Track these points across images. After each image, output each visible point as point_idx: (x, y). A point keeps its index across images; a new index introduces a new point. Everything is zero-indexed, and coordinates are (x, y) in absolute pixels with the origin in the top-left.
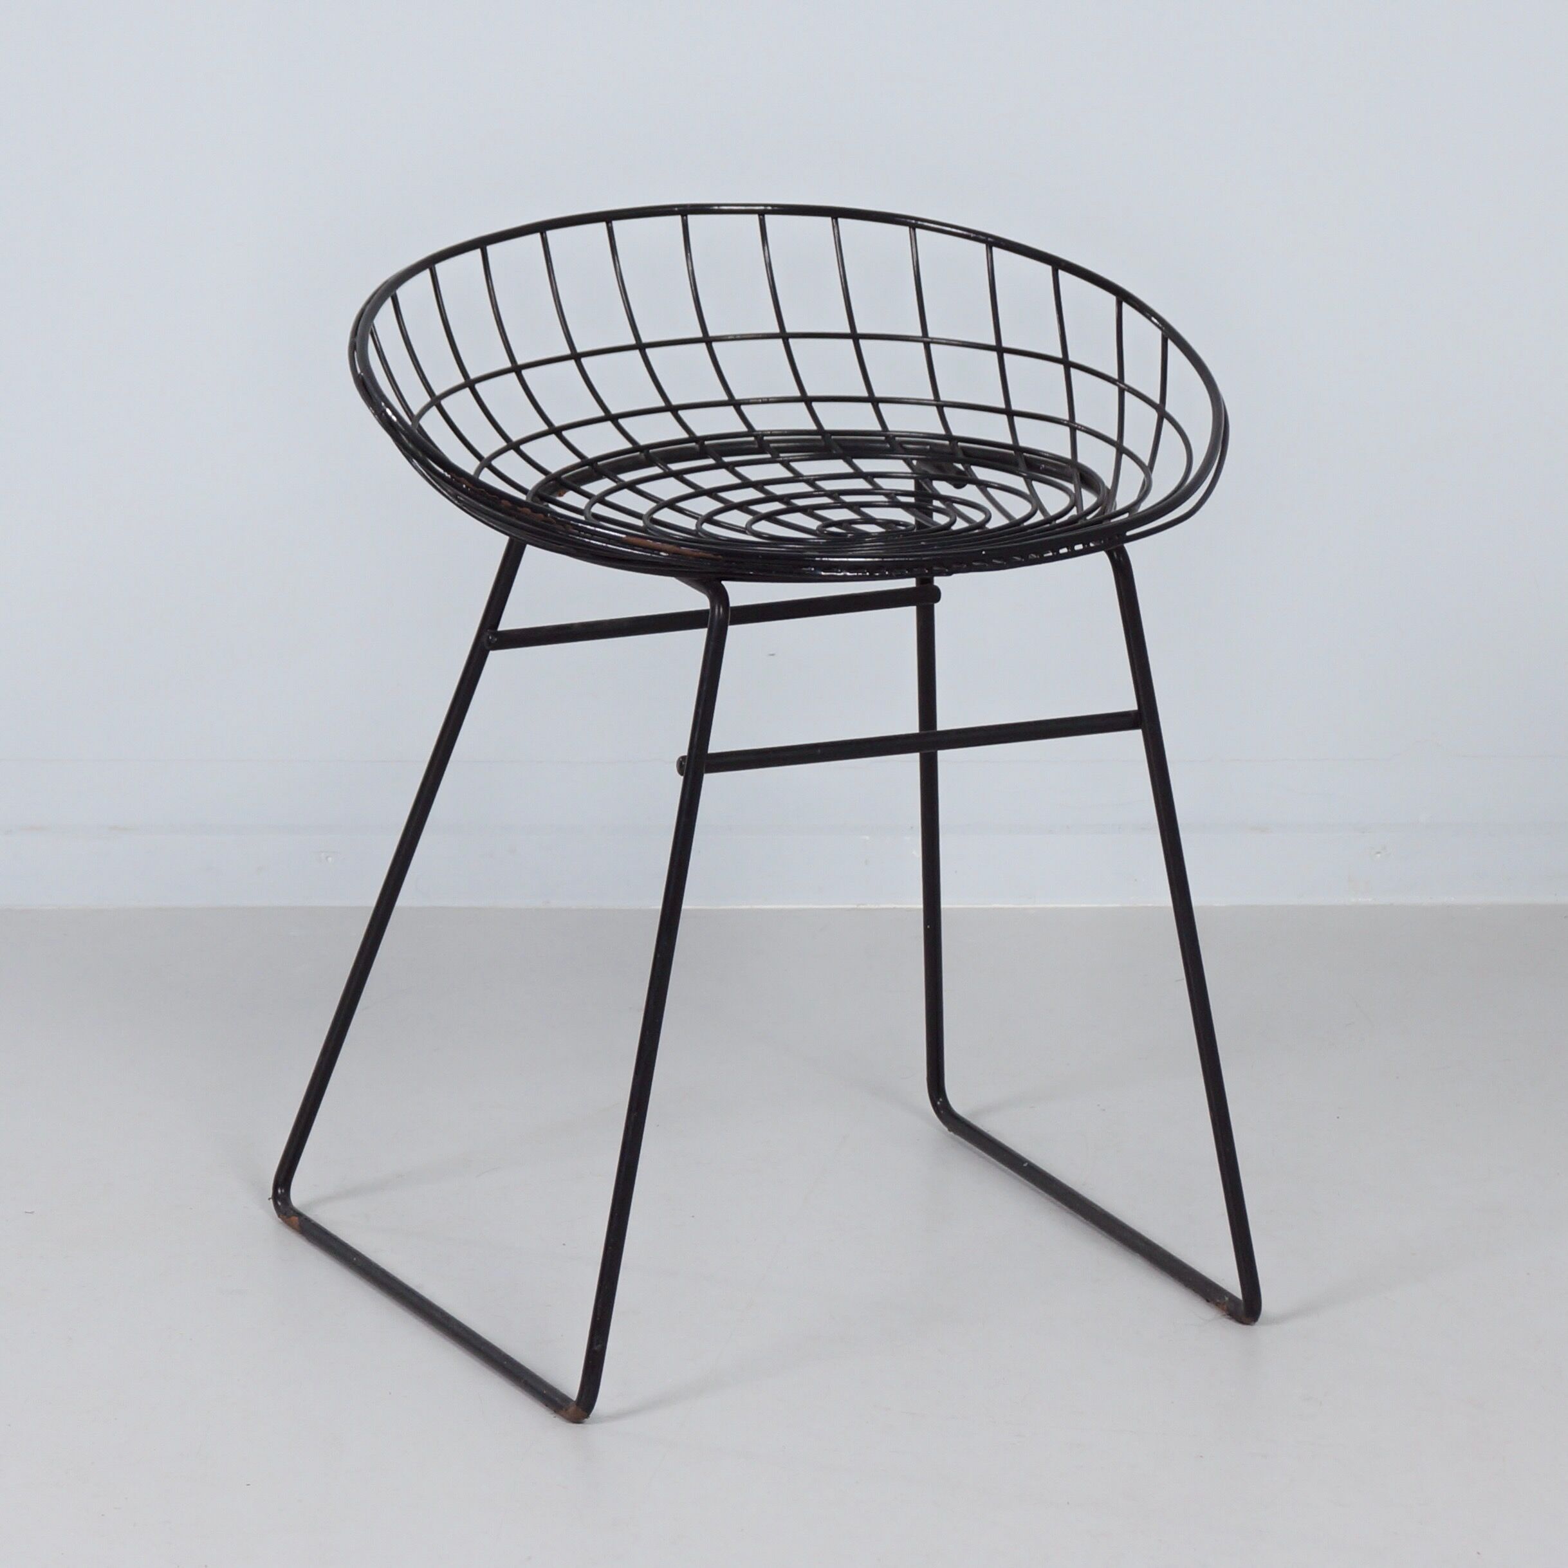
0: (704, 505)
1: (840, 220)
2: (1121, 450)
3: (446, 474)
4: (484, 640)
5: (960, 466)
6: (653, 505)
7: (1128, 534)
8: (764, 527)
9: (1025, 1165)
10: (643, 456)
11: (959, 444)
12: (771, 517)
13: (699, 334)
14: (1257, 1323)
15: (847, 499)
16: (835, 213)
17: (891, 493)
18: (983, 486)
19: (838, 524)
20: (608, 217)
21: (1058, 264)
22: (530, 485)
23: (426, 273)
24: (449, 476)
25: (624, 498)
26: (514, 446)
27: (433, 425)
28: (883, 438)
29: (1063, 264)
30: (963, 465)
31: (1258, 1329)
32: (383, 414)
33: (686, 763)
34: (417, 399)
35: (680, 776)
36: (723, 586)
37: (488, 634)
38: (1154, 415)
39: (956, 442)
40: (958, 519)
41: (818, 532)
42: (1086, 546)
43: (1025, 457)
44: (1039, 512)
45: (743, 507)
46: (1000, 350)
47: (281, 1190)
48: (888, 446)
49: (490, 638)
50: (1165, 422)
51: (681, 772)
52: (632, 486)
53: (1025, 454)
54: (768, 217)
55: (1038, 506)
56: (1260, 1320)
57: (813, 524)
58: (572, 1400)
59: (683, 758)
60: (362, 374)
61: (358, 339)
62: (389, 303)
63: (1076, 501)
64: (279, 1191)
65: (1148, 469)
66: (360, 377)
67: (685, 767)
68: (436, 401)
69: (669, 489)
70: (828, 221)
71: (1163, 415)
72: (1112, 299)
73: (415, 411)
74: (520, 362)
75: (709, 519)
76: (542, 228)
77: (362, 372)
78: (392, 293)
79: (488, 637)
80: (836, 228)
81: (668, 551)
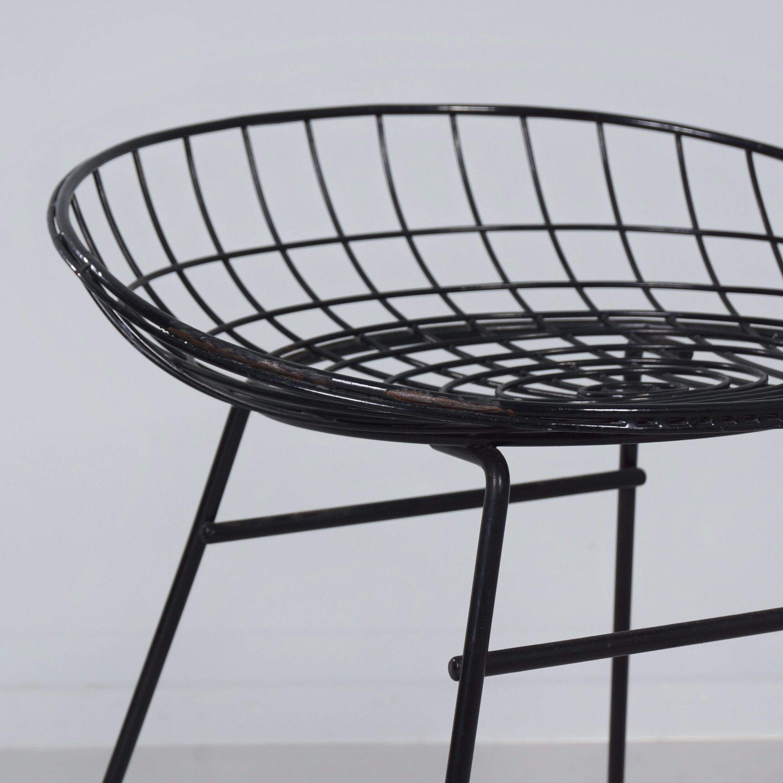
1: (529, 119)
3: (164, 331)
4: (200, 532)
10: (358, 339)
16: (523, 112)
20: (305, 116)
21: (750, 147)
23: (129, 155)
24: (167, 332)
28: (596, 318)
32: (87, 271)
33: (461, 666)
36: (499, 453)
37: (204, 526)
39: (672, 318)
43: (753, 327)
48: (602, 325)
49: (208, 531)
51: (455, 677)
53: (752, 325)
59: (457, 659)
60: (63, 234)
61: (57, 204)
62: (90, 177)
66: (61, 238)
67: (461, 671)
68: (143, 281)
69: (393, 366)
70: (515, 119)
74: (227, 251)
76: (243, 123)
77: (61, 232)
78: (94, 170)
79: (205, 529)
80: (525, 126)
81: (438, 406)
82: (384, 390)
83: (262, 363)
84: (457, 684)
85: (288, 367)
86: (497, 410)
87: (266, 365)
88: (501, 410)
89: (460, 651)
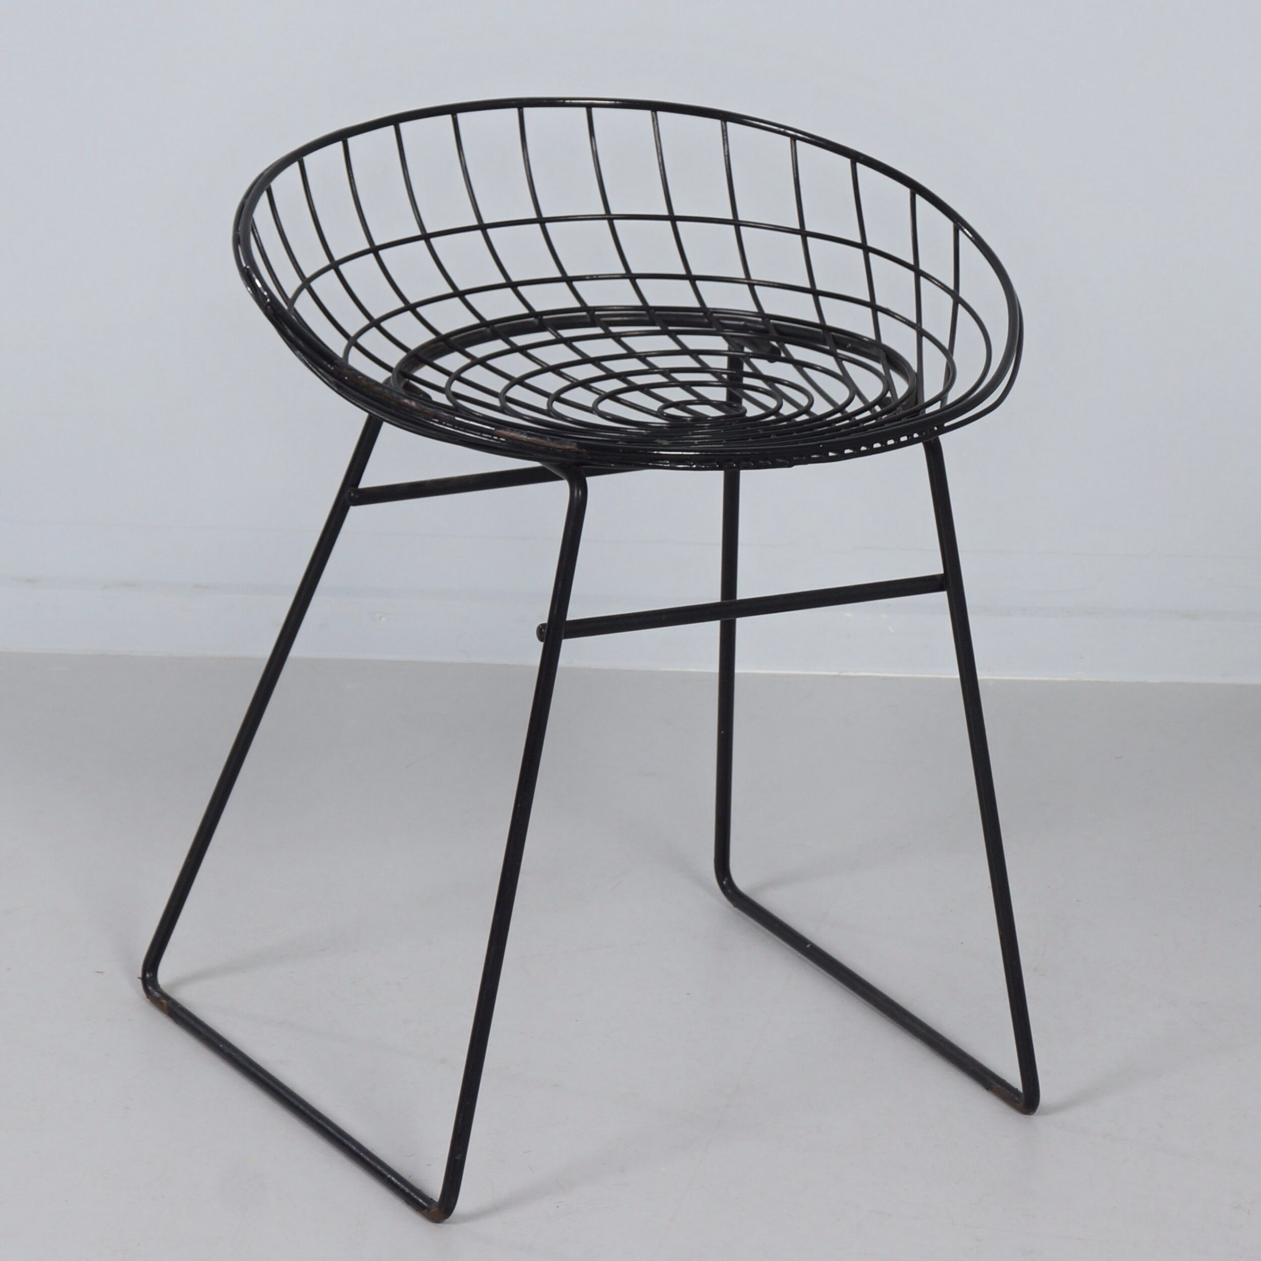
0: (551, 383)
1: (660, 114)
2: (921, 333)
4: (345, 496)
5: (774, 343)
6: (506, 382)
7: (946, 425)
8: (608, 406)
9: (808, 946)
10: (488, 330)
11: (772, 321)
12: (613, 396)
13: (533, 215)
14: (1035, 1113)
15: (681, 377)
16: (655, 107)
17: (717, 372)
18: (800, 365)
19: (677, 405)
20: (453, 110)
21: (856, 158)
22: (393, 363)
23: (296, 165)
25: (477, 374)
26: (375, 323)
27: (305, 308)
28: (702, 314)
29: (861, 158)
30: (777, 343)
31: (1036, 1119)
33: (546, 631)
34: (291, 283)
35: (539, 642)
37: (349, 491)
38: (949, 300)
39: (768, 319)
40: (785, 403)
41: (659, 414)
42: (910, 438)
43: (833, 336)
44: (856, 398)
45: (586, 384)
46: (803, 233)
47: (149, 975)
48: (706, 320)
49: (352, 494)
50: (960, 307)
51: (541, 639)
52: (483, 362)
53: (833, 333)
54: (595, 111)
55: (855, 391)
56: (1037, 1111)
57: (655, 405)
58: (435, 1201)
59: (543, 625)
60: (248, 267)
61: (241, 233)
62: (264, 197)
63: (889, 385)
64: (148, 975)
65: (948, 353)
66: (246, 270)
67: (545, 635)
68: (306, 283)
69: (517, 365)
70: (648, 114)
71: (958, 301)
72: (907, 191)
73: (290, 295)
74: (378, 242)
75: (557, 397)
76: (395, 121)
77: (247, 265)
78: (268, 187)
79: (350, 494)
80: (655, 120)
81: (532, 444)
82: (493, 429)
83: (403, 402)
84: (542, 644)
85: (423, 406)
86: (573, 449)
87: (407, 403)
88: (577, 449)
89: (545, 620)
